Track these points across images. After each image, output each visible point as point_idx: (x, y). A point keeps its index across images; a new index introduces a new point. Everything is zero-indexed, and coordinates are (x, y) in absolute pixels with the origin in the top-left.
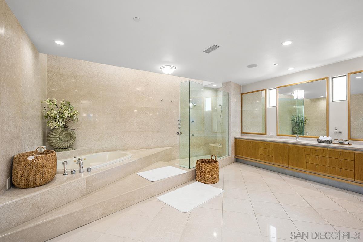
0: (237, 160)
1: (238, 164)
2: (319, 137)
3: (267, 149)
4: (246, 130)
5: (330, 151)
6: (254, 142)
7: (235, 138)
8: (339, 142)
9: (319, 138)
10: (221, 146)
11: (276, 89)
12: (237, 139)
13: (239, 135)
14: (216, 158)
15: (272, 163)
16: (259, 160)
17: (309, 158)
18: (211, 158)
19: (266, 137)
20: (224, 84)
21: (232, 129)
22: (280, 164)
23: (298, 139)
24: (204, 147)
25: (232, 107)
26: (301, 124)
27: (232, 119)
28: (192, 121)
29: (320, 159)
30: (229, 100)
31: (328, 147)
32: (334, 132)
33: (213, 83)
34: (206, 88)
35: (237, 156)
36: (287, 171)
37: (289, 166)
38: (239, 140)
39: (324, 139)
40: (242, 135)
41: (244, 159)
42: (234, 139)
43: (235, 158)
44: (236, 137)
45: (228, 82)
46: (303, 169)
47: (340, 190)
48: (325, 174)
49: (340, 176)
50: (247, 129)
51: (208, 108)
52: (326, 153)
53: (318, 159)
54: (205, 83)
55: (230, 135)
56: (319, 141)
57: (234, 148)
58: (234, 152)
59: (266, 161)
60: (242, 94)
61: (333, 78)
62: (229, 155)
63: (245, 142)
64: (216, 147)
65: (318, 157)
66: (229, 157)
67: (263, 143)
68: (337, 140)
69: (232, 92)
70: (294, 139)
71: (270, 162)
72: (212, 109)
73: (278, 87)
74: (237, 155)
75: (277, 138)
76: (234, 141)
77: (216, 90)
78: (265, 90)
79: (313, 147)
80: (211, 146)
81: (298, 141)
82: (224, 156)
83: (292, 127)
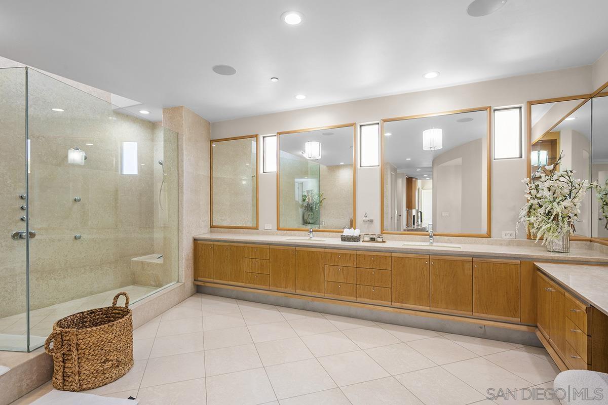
0: (199, 290)
1: (200, 299)
2: (342, 230)
3: (259, 261)
4: (221, 220)
5: (360, 255)
6: (233, 246)
7: (195, 240)
8: (371, 238)
9: (343, 232)
10: (161, 261)
11: (276, 137)
12: (199, 242)
13: (204, 233)
14: (127, 303)
15: (267, 288)
16: (243, 284)
17: (329, 272)
18: (114, 304)
19: (258, 234)
20: (166, 110)
21: (186, 220)
22: (282, 290)
23: (311, 235)
24: (115, 267)
25: (187, 167)
26: (314, 207)
27: (186, 196)
28: (75, 200)
29: (345, 272)
30: (180, 149)
31: (356, 249)
32: (363, 221)
33: (139, 103)
34: (121, 114)
35: (198, 281)
36: (295, 300)
37: (298, 292)
38: (202, 244)
39: (350, 233)
40: (211, 232)
41: (212, 285)
42: (191, 241)
43: (194, 285)
44: (197, 237)
45: (175, 108)
46: (319, 294)
47: (373, 323)
48: (352, 299)
49: (373, 299)
50: (223, 218)
51: (130, 167)
52: (354, 261)
53: (343, 272)
54: (119, 101)
55: (182, 234)
56: (344, 239)
57: (191, 262)
58: (190, 272)
59: (256, 286)
60: (212, 141)
61: (362, 125)
62: (178, 282)
63: (215, 247)
64: (149, 264)
65: (343, 269)
66: (180, 284)
67: (251, 247)
68: (368, 234)
69: (186, 134)
70: (305, 236)
71: (264, 287)
72: (140, 169)
73: (279, 133)
74: (199, 279)
75: (277, 235)
76: (192, 245)
77: (151, 126)
78: (256, 136)
79: (335, 251)
80: (137, 262)
81: (312, 239)
82: (167, 283)
83: (303, 212)
